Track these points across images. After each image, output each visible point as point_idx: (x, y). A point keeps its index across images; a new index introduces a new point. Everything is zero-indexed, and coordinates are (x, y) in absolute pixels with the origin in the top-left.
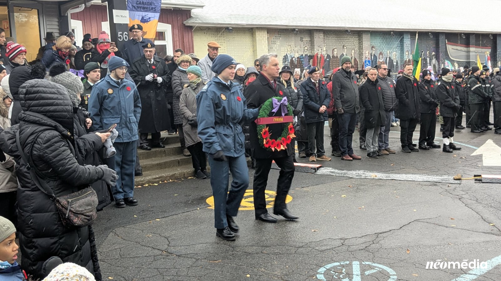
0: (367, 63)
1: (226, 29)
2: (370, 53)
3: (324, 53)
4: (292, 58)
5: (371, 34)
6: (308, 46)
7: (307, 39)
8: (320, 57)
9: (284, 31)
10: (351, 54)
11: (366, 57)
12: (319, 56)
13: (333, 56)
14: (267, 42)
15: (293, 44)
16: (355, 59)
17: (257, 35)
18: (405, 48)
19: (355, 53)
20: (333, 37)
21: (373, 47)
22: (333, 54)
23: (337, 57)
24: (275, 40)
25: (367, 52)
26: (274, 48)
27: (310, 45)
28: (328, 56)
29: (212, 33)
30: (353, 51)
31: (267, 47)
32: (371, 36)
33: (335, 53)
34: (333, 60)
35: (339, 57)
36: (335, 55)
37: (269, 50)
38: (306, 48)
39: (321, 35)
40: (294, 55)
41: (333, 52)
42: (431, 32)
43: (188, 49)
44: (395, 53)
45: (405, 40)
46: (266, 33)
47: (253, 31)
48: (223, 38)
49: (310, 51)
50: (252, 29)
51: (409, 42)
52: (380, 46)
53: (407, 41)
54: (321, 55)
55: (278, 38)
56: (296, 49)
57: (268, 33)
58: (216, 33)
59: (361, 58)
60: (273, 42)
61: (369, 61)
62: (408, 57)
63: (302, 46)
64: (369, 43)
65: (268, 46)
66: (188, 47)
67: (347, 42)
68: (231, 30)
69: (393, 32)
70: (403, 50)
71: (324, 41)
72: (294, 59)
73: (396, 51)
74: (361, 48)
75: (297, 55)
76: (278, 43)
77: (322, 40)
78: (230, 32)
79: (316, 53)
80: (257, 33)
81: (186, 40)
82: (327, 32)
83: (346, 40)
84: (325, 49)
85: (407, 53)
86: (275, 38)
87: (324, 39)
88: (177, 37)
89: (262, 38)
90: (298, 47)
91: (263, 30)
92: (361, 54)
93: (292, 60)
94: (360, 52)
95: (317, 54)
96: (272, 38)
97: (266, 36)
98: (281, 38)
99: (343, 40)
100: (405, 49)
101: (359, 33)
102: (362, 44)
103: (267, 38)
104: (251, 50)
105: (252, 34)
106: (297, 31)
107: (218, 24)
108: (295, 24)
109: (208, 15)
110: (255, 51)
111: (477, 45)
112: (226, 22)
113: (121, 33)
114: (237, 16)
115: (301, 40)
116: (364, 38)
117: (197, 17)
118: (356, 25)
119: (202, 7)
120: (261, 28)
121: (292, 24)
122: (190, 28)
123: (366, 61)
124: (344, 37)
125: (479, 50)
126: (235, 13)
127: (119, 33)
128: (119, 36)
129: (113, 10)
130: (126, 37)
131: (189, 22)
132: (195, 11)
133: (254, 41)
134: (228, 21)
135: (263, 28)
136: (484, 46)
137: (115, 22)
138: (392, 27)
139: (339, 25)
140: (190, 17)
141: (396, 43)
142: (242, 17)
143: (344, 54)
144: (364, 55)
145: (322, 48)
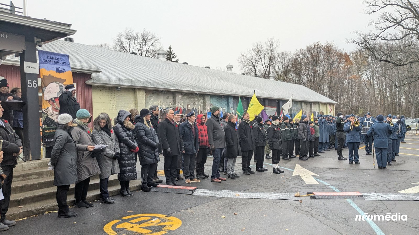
0: (209, 114)
1: (116, 88)
2: (210, 108)
3: (182, 107)
4: (161, 110)
5: (210, 96)
6: (171, 102)
7: (171, 97)
8: (180, 109)
9: (156, 91)
10: (199, 108)
11: (208, 111)
12: (179, 108)
13: (188, 109)
14: (144, 98)
15: (162, 100)
16: (201, 111)
17: (138, 93)
18: (230, 106)
19: (201, 108)
20: (188, 97)
21: (211, 104)
22: (187, 108)
23: (190, 110)
24: (150, 97)
25: (208, 107)
26: (149, 102)
27: (173, 101)
28: (185, 109)
29: (106, 90)
30: (200, 106)
31: (145, 102)
32: (210, 97)
33: (189, 107)
34: (188, 112)
35: (191, 110)
36: (189, 109)
37: (146, 104)
38: (170, 103)
39: (180, 96)
40: (163, 107)
41: (187, 107)
42: (244, 97)
43: (88, 101)
44: (224, 108)
45: (230, 101)
46: (144, 92)
47: (135, 90)
48: (114, 94)
49: (173, 105)
50: (134, 89)
51: (232, 103)
52: (215, 104)
53: (231, 101)
54: (180, 108)
55: (152, 96)
56: (164, 103)
57: (145, 92)
58: (109, 91)
59: (204, 111)
60: (149, 99)
61: (210, 113)
62: (232, 111)
63: (168, 102)
64: (209, 102)
65: (145, 101)
66: (88, 99)
67: (196, 100)
68: (120, 89)
69: (223, 95)
70: (229, 107)
71: (182, 99)
72: (162, 110)
73: (225, 108)
74: (204, 104)
75: (164, 108)
76: (152, 99)
77: (181, 99)
78: (119, 90)
79: (177, 107)
80: (138, 92)
81: (87, 94)
82: (185, 94)
83: (195, 99)
84: (182, 105)
85: (231, 109)
86: (150, 96)
87: (182, 98)
88: (80, 92)
89: (141, 96)
90: (165, 103)
91: (142, 90)
92: (204, 109)
93: (161, 111)
94: (204, 107)
95: (178, 107)
96: (148, 96)
97: (144, 94)
98: (154, 96)
99: (194, 99)
100: (230, 107)
101: (203, 96)
102: (205, 102)
103: (144, 95)
104: (134, 103)
105: (135, 92)
106: (165, 92)
107: (111, 84)
108: (163, 87)
109: (103, 78)
110: (136, 104)
111: (269, 106)
112: (117, 84)
113: (31, 81)
114: (125, 80)
115: (168, 98)
116: (206, 98)
117: (95, 79)
118: (201, 90)
119: (99, 72)
120: (141, 89)
121: (161, 87)
122: (90, 86)
123: (208, 113)
124: (194, 98)
125: (271, 108)
126: (123, 78)
127: (29, 81)
128: (29, 83)
129: (25, 62)
130: (35, 85)
131: (90, 82)
132: (94, 75)
133: (136, 97)
134: (118, 83)
135: (142, 89)
136: (273, 106)
137: (25, 72)
138: (222, 93)
139: (191, 90)
140: (90, 78)
141: (225, 103)
142: (128, 81)
143: (195, 108)
144: (206, 109)
145: (181, 103)
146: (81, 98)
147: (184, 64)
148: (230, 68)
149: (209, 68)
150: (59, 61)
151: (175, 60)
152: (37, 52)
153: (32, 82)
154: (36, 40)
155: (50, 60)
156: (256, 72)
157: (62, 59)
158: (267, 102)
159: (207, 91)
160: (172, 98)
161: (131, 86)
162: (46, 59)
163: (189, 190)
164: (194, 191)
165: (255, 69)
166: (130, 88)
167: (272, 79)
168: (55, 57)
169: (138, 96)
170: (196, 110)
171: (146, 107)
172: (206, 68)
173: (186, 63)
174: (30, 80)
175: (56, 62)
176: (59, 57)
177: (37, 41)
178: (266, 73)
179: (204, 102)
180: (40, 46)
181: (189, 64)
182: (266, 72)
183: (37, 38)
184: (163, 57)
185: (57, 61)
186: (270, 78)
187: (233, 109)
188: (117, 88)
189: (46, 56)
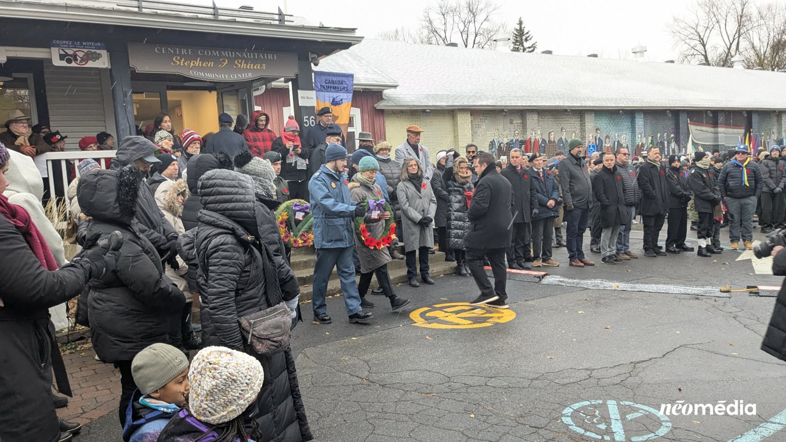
0: (591, 148)
1: (422, 112)
2: (594, 136)
3: (538, 137)
4: (500, 144)
5: (595, 114)
6: (519, 130)
7: (517, 121)
8: (534, 142)
9: (491, 112)
10: (572, 138)
11: (589, 142)
12: (533, 141)
13: (550, 141)
14: (470, 126)
15: (501, 127)
17: (459, 118)
18: (637, 130)
19: (576, 136)
20: (550, 118)
21: (597, 129)
23: (554, 141)
24: (480, 123)
25: (591, 135)
26: (479, 133)
27: (521, 129)
28: (544, 141)
29: (407, 116)
30: (574, 134)
31: (471, 132)
32: (595, 116)
33: (552, 137)
34: (550, 146)
35: (556, 142)
36: (552, 140)
37: (472, 135)
38: (517, 132)
39: (535, 117)
40: (503, 140)
41: (549, 137)
42: (669, 110)
43: (380, 136)
44: (624, 136)
45: (637, 120)
46: (469, 115)
47: (454, 113)
49: (522, 135)
50: (453, 111)
51: (642, 123)
52: (606, 128)
53: (640, 121)
54: (535, 139)
55: (483, 120)
56: (505, 133)
57: (471, 115)
58: (411, 117)
60: (477, 126)
61: (593, 146)
62: (641, 140)
63: (512, 129)
64: (593, 124)
65: (472, 130)
66: (379, 133)
67: (566, 123)
68: (428, 112)
69: (623, 110)
70: (635, 132)
71: (539, 123)
72: (502, 145)
74: (583, 130)
75: (506, 141)
76: (484, 127)
77: (537, 122)
78: (427, 115)
79: (528, 137)
80: (458, 116)
81: (377, 125)
82: (543, 112)
83: (565, 121)
84: (539, 133)
85: (639, 136)
86: (479, 120)
87: (539, 120)
88: (367, 123)
89: (464, 121)
90: (508, 131)
91: (466, 111)
92: (583, 137)
93: (500, 147)
94: (582, 134)
95: (530, 138)
96: (476, 122)
97: (470, 118)
98: (486, 121)
99: (562, 121)
100: (638, 131)
101: (580, 113)
102: (585, 126)
103: (470, 121)
104: (452, 135)
105: (453, 117)
106: (506, 112)
107: (414, 106)
108: (503, 103)
109: (401, 96)
110: (456, 137)
111: (727, 125)
112: (424, 104)
113: (307, 117)
114: (436, 97)
115: (511, 123)
116: (586, 118)
117: (389, 99)
118: (576, 103)
119: (395, 87)
120: (463, 110)
121: (499, 104)
122: (382, 112)
123: (590, 146)
124: (563, 118)
125: (730, 130)
126: (433, 93)
127: (305, 117)
128: (305, 121)
129: (298, 91)
130: (313, 122)
131: (381, 105)
132: (387, 92)
133: (455, 125)
134: (425, 102)
135: (466, 109)
136: (736, 126)
137: (300, 105)
138: (620, 105)
139: (557, 104)
140: (382, 99)
141: (626, 124)
142: (441, 97)
143: (563, 138)
144: (587, 139)
145: (536, 131)
147: (544, 55)
148: (639, 52)
149: (595, 56)
150: (339, 86)
151: (530, 46)
152: (313, 74)
153: (308, 119)
154: (311, 56)
155: (328, 85)
156: (706, 52)
157: (345, 82)
158: (721, 119)
159: (589, 104)
160: (519, 121)
161: (447, 106)
162: (324, 84)
163: (535, 277)
164: (543, 278)
165: (704, 46)
166: (446, 110)
167: (738, 67)
168: (334, 79)
169: (459, 122)
170: (566, 141)
171: (473, 141)
172: (589, 58)
173: (549, 52)
175: (335, 88)
176: (341, 79)
177: (312, 58)
178: (729, 52)
179: (583, 125)
180: (316, 65)
181: (553, 53)
182: (729, 49)
183: (312, 53)
184: (505, 45)
185: (337, 86)
186: (735, 64)
187: (644, 137)
188: (424, 111)
189: (324, 78)
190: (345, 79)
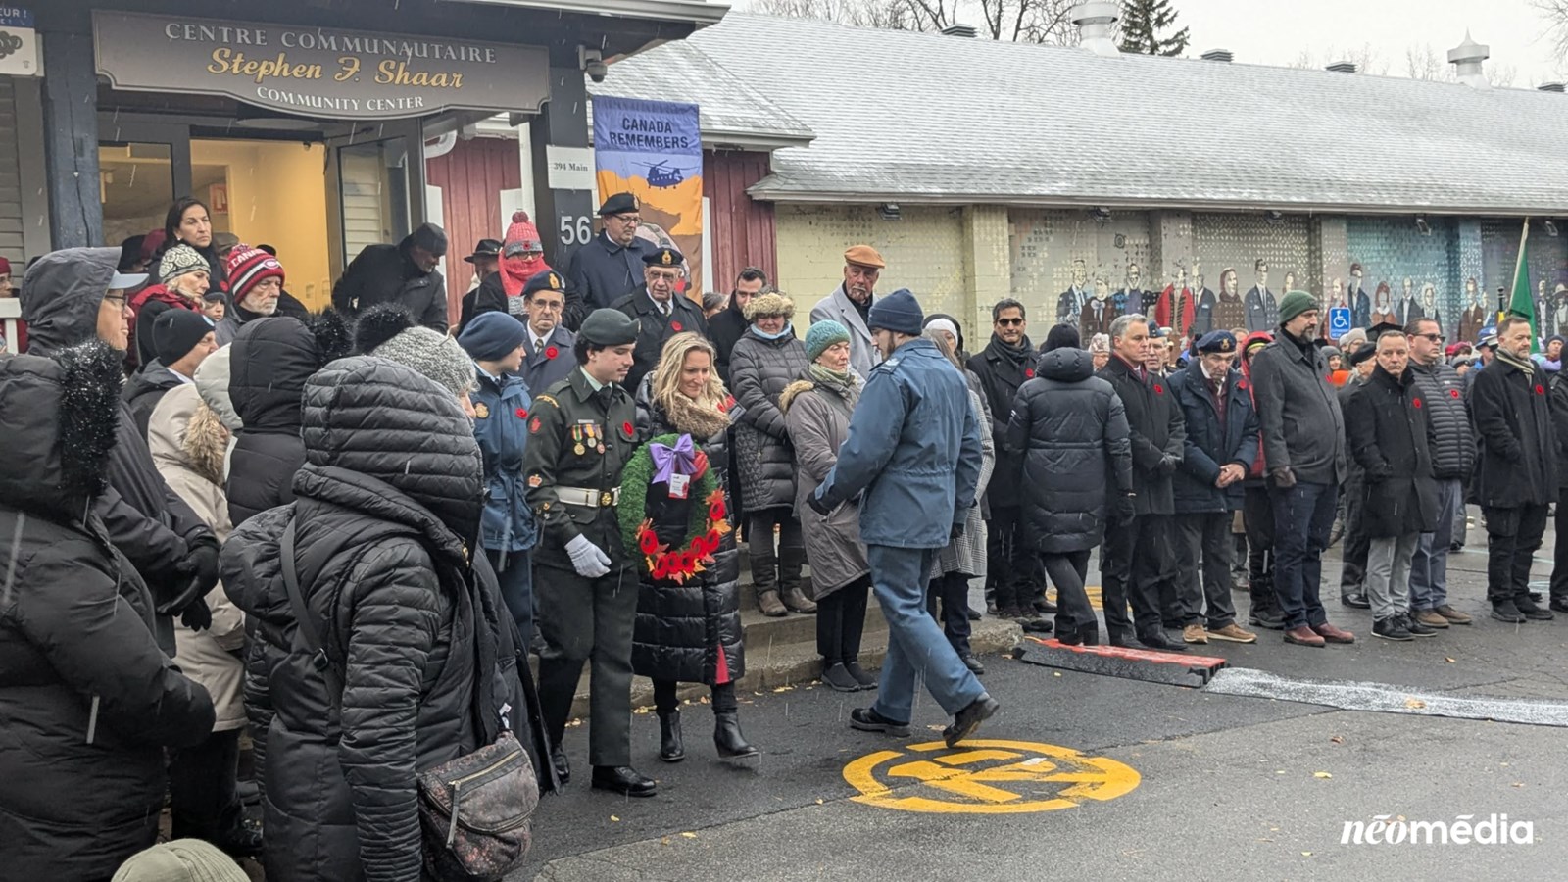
0: (1339, 318)
1: (877, 209)
2: (1347, 285)
3: (1194, 285)
4: (1088, 302)
5: (1349, 225)
7: (1136, 240)
8: (1182, 298)
9: (1064, 215)
10: (1284, 290)
11: (1333, 300)
12: (1178, 294)
13: (1224, 296)
14: (1007, 252)
15: (1090, 255)
17: (976, 229)
18: (1464, 270)
19: (1295, 284)
20: (1224, 234)
21: (1355, 267)
22: (1223, 288)
23: (1236, 297)
24: (1032, 244)
25: (1337, 283)
26: (1030, 269)
27: (1147, 258)
28: (1208, 295)
29: (834, 221)
30: (1290, 279)
31: (1008, 267)
32: (1349, 231)
33: (1230, 284)
34: (1224, 309)
35: (1242, 299)
36: (1231, 292)
37: (1013, 276)
38: (1134, 269)
39: (1185, 229)
40: (1096, 291)
41: (1223, 283)
42: (1552, 218)
44: (1429, 285)
45: (1463, 243)
46: (1006, 221)
47: (964, 214)
49: (1148, 278)
50: (960, 208)
51: (1478, 252)
52: (1379, 263)
53: (1471, 247)
54: (1185, 291)
55: (1044, 236)
56: (1101, 272)
57: (1010, 221)
58: (847, 223)
60: (1026, 251)
61: (1344, 313)
62: (1474, 299)
63: (1122, 262)
64: (1343, 254)
65: (1012, 261)
67: (1270, 249)
68: (894, 212)
69: (1425, 216)
70: (1458, 276)
71: (1194, 246)
72: (1093, 304)
73: (1433, 281)
74: (1315, 269)
75: (1104, 292)
76: (1043, 253)
77: (1188, 243)
78: (889, 219)
79: (1166, 285)
80: (975, 223)
81: (753, 244)
82: (1204, 218)
83: (1265, 242)
84: (1195, 273)
85: (1471, 288)
86: (1032, 236)
87: (1194, 239)
88: (728, 235)
89: (992, 237)
90: (1109, 267)
91: (996, 211)
92: (1316, 288)
93: (1087, 308)
94: (1312, 280)
95: (1171, 288)
96: (1025, 239)
97: (1006, 230)
98: (1051, 239)
99: (1256, 242)
100: (1465, 273)
101: (1308, 222)
102: (1320, 257)
103: (1006, 236)
104: (957, 274)
105: (961, 225)
106: (1105, 215)
107: (856, 194)
108: (1098, 191)
109: (822, 166)
110: (967, 279)
112: (881, 190)
113: (570, 218)
114: (913, 171)
115: (1120, 244)
116: (1325, 236)
117: (790, 172)
118: (1298, 196)
119: (805, 141)
120: (989, 207)
121: (1088, 192)
122: (768, 207)
123: (1334, 313)
124: (1261, 235)
126: (907, 159)
127: (564, 219)
128: (563, 228)
129: (548, 147)
130: (584, 232)
131: (766, 190)
132: (783, 154)
133: (966, 248)
134: (885, 184)
135: (996, 205)
137: (551, 185)
138: (1418, 203)
139: (1245, 195)
140: (769, 173)
141: (1433, 253)
142: (931, 172)
143: (1261, 288)
144: (1326, 292)
145: (1190, 267)
146: (730, 263)
147: (1209, 62)
148: (1471, 59)
149: (1350, 68)
150: (663, 135)
151: (1170, 37)
152: (589, 103)
153: (573, 224)
154: (584, 55)
155: (631, 133)
157: (675, 124)
159: (1333, 197)
160: (1143, 240)
161: (945, 195)
162: (618, 131)
163: (1191, 671)
164: (1212, 674)
166: (941, 207)
168: (648, 117)
169: (976, 239)
170: (1270, 297)
171: (1014, 290)
172: (1332, 73)
173: (1225, 57)
174: (566, 215)
175: (649, 141)
176: (665, 117)
177: (588, 61)
179: (1314, 253)
180: (598, 78)
181: (1237, 59)
183: (589, 47)
184: (1103, 36)
185: (655, 135)
188: (882, 208)
189: (619, 115)
190: (677, 119)
